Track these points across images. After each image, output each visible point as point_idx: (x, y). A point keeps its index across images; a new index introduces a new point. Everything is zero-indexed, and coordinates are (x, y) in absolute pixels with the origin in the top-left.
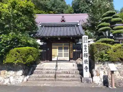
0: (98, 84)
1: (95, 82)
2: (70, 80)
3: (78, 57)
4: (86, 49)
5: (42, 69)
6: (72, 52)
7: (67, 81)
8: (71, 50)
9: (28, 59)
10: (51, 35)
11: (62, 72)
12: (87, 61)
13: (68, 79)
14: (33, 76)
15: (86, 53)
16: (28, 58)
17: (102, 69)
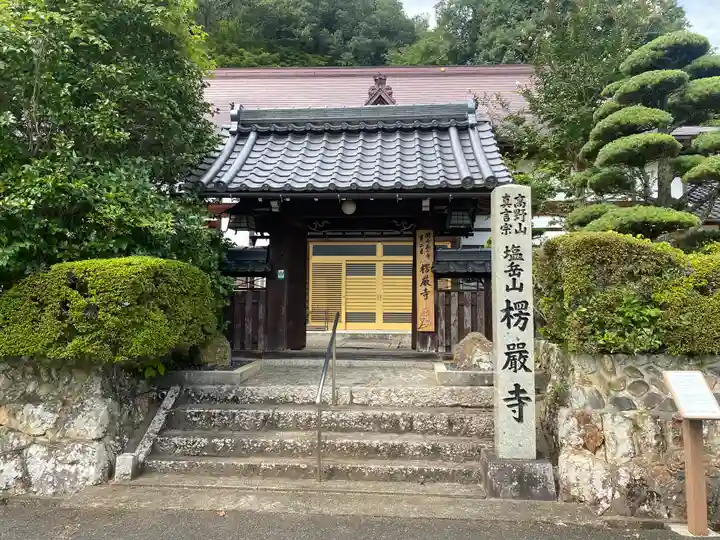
0: (596, 503)
1: (574, 492)
2: (414, 477)
3: (468, 325)
4: (514, 271)
5: (235, 400)
6: (426, 293)
7: (391, 477)
8: (425, 282)
9: (142, 335)
10: (299, 185)
11: (362, 420)
12: (523, 354)
13: (397, 466)
14: (176, 440)
15: (515, 297)
16: (139, 326)
17: (621, 404)
